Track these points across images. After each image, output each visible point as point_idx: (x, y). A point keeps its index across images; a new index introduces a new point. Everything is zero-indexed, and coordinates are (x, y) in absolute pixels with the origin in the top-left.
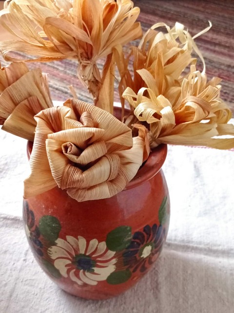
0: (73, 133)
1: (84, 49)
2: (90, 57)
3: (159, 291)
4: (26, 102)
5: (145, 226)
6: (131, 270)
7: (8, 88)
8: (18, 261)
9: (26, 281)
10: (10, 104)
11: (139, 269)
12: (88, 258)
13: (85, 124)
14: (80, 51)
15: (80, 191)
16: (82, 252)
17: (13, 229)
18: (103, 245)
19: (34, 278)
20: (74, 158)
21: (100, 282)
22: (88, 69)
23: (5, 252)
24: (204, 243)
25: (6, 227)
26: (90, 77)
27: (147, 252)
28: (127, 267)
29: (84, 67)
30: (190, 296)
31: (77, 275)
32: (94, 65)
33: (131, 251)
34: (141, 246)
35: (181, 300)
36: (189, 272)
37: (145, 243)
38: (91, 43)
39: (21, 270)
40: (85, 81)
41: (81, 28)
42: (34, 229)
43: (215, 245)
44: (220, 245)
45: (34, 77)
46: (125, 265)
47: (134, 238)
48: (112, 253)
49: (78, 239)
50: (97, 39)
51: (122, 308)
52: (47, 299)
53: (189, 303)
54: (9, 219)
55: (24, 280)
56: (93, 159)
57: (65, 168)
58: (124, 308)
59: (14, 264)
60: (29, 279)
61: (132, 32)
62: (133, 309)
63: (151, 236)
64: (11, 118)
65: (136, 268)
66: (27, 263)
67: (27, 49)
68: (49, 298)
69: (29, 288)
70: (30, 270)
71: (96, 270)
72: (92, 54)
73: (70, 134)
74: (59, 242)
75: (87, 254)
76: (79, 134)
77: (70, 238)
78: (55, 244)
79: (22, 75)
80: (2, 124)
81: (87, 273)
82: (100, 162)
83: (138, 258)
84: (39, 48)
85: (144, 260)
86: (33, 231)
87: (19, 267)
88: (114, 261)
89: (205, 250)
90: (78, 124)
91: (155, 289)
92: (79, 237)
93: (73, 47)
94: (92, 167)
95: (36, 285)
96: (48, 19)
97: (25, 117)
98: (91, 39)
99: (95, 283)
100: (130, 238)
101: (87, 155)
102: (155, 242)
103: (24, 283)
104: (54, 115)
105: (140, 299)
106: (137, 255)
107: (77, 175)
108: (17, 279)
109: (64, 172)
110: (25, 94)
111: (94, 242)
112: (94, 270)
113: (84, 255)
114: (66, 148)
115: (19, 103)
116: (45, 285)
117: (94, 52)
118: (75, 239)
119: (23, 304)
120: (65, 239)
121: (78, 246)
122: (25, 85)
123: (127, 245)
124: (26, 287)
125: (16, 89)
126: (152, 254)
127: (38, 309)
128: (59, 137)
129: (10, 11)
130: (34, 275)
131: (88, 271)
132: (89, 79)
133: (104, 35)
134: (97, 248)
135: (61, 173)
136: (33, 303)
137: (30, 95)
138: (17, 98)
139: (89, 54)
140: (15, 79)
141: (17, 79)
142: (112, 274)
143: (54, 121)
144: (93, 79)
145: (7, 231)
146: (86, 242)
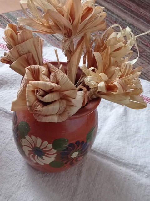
0: (43, 84)
1: (67, 31)
2: (70, 36)
3: (80, 177)
4: (25, 56)
5: (77, 141)
6: (64, 162)
7: (17, 45)
8: (7, 138)
9: (8, 151)
10: (17, 55)
11: (69, 163)
12: (41, 150)
13: (51, 80)
14: (65, 31)
15: (40, 116)
16: (38, 146)
17: (9, 120)
18: (50, 146)
19: (13, 150)
20: (40, 98)
21: (45, 164)
22: (67, 43)
23: (2, 132)
24: (115, 156)
25: (6, 117)
26: (67, 48)
27: (75, 155)
28: (62, 160)
29: (66, 41)
30: (97, 184)
31: (34, 157)
32: (72, 42)
33: (66, 153)
34: (72, 151)
35: (91, 185)
36: (101, 170)
37: (75, 150)
38: (72, 29)
39: (7, 144)
40: (64, 49)
41: (68, 19)
42: (16, 126)
43: (121, 159)
44: (124, 160)
45: (34, 42)
46: (61, 159)
47: (69, 146)
48: (54, 151)
50: (76, 27)
51: (57, 180)
52: (17, 164)
53: (95, 187)
54: (8, 113)
55: (8, 150)
56: (50, 101)
57: (34, 102)
58: (58, 180)
59: (4, 140)
60: (10, 150)
61: (99, 26)
62: (63, 182)
63: (79, 147)
64: (15, 63)
65: (68, 162)
66: (12, 141)
67: (34, 25)
68: (18, 164)
69: (9, 155)
70: (12, 145)
71: (44, 157)
72: (71, 34)
73: (41, 84)
74: (27, 137)
75: (41, 148)
76: (46, 85)
77: (33, 137)
78: (25, 138)
79: (27, 39)
80: (11, 64)
81: (39, 158)
82: (54, 103)
83: (69, 157)
84: (41, 25)
85: (73, 159)
86: (15, 127)
87: (7, 142)
88: (55, 155)
89: (114, 160)
90: (47, 79)
91: (78, 175)
92: (38, 138)
93: (61, 28)
94: (49, 105)
95: (13, 155)
96: (49, 10)
97: (23, 64)
98: (73, 27)
99: (43, 164)
100: (66, 145)
101: (47, 98)
102: (81, 150)
103: (7, 152)
104: (36, 70)
105: (68, 178)
106: (69, 155)
107: (40, 108)
108: (4, 149)
109: (33, 104)
110: (26, 51)
111: (46, 143)
112: (43, 157)
113: (39, 148)
114: (37, 91)
115: (22, 55)
116: (18, 156)
117: (73, 34)
118: (36, 138)
119: (3, 163)
120: (31, 137)
121: (37, 142)
122: (28, 46)
123: (64, 149)
124: (7, 154)
125: (22, 47)
126: (78, 156)
127: (10, 169)
128: (35, 84)
129: (27, 2)
130: (14, 149)
131: (39, 157)
132: (66, 49)
133: (81, 26)
134: (47, 146)
135: (31, 104)
136: (9, 164)
137: (29, 52)
138: (21, 52)
139: (70, 34)
140: (22, 41)
141: (24, 41)
142: (52, 162)
143: (35, 73)
144: (69, 49)
145: (6, 120)
146: (41, 142)
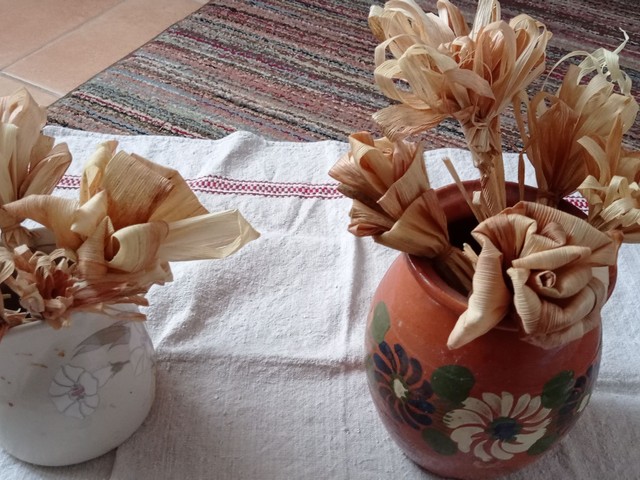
4: (421, 200)
10: (396, 206)
12: (512, 422)
16: (505, 413)
18: (537, 402)
19: (372, 457)
33: (569, 406)
34: (581, 396)
38: (492, 97)
42: (417, 386)
47: (576, 386)
48: (547, 411)
49: (501, 396)
55: (359, 462)
59: (332, 438)
60: (365, 459)
69: (370, 473)
71: (520, 438)
74: (470, 402)
75: (512, 417)
77: (488, 397)
78: (461, 407)
81: (504, 445)
86: (418, 389)
88: (547, 422)
92: (503, 393)
97: (417, 224)
98: (493, 89)
99: (509, 457)
100: (571, 387)
103: (359, 466)
106: (575, 410)
110: (416, 188)
112: (516, 439)
113: (508, 418)
118: (497, 397)
120: (481, 398)
121: (500, 406)
123: (566, 398)
125: (407, 183)
131: (506, 441)
134: (528, 406)
137: (423, 190)
138: (408, 196)
142: (538, 441)
146: (513, 400)
